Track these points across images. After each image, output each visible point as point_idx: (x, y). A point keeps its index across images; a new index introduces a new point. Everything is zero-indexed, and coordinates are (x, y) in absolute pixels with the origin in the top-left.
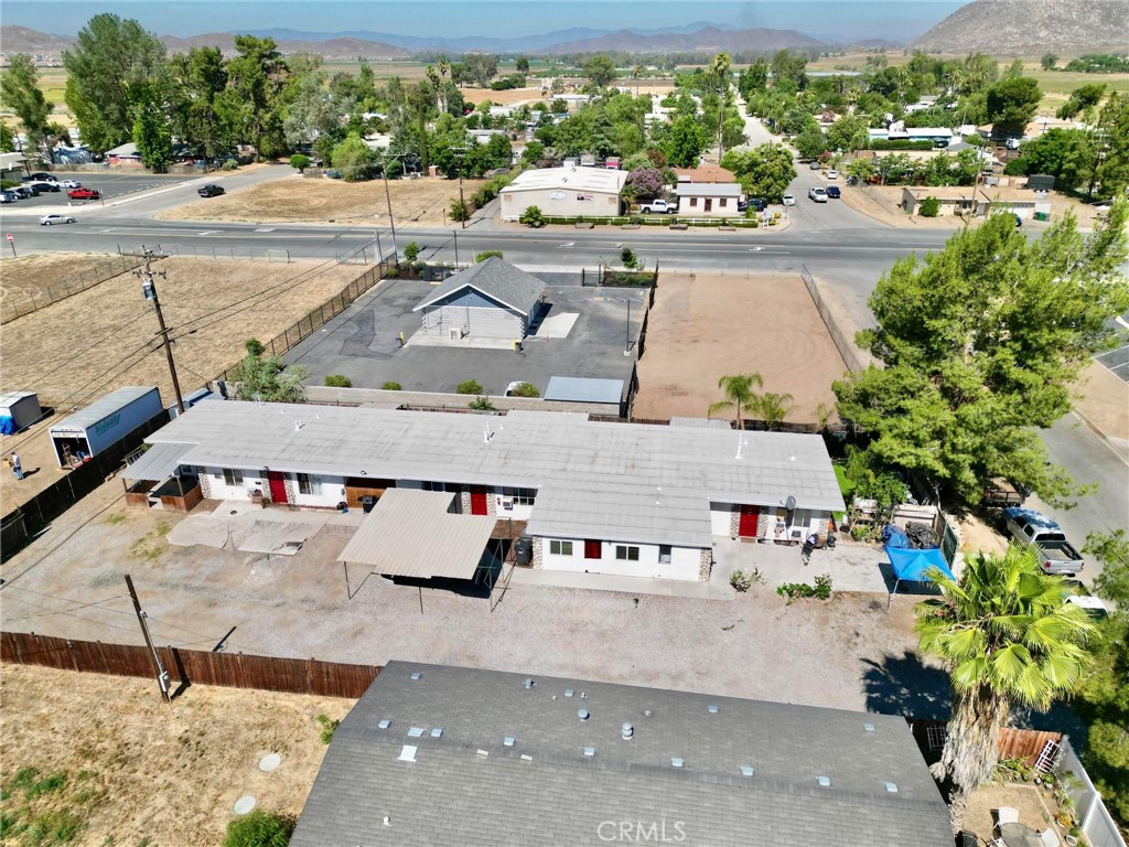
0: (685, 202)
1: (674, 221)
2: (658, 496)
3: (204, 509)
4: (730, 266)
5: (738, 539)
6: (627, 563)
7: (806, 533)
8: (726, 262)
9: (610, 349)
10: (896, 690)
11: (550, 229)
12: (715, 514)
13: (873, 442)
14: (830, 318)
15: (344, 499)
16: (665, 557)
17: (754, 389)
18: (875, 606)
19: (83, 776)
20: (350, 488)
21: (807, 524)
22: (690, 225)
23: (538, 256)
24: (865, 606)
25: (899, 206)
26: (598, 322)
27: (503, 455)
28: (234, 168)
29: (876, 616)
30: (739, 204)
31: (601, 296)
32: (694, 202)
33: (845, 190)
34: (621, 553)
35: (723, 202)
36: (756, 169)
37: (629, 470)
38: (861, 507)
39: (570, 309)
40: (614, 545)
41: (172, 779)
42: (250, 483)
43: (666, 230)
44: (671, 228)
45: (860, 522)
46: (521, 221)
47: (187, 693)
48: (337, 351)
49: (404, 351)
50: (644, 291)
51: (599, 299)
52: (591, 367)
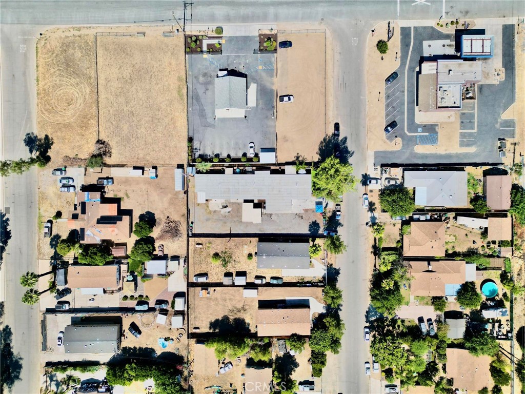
9: (268, 114)
24: (312, 211)
26: (262, 90)
47: (231, 239)
48: (200, 124)
49: (217, 122)
50: (274, 57)
51: (260, 67)
52: (265, 126)
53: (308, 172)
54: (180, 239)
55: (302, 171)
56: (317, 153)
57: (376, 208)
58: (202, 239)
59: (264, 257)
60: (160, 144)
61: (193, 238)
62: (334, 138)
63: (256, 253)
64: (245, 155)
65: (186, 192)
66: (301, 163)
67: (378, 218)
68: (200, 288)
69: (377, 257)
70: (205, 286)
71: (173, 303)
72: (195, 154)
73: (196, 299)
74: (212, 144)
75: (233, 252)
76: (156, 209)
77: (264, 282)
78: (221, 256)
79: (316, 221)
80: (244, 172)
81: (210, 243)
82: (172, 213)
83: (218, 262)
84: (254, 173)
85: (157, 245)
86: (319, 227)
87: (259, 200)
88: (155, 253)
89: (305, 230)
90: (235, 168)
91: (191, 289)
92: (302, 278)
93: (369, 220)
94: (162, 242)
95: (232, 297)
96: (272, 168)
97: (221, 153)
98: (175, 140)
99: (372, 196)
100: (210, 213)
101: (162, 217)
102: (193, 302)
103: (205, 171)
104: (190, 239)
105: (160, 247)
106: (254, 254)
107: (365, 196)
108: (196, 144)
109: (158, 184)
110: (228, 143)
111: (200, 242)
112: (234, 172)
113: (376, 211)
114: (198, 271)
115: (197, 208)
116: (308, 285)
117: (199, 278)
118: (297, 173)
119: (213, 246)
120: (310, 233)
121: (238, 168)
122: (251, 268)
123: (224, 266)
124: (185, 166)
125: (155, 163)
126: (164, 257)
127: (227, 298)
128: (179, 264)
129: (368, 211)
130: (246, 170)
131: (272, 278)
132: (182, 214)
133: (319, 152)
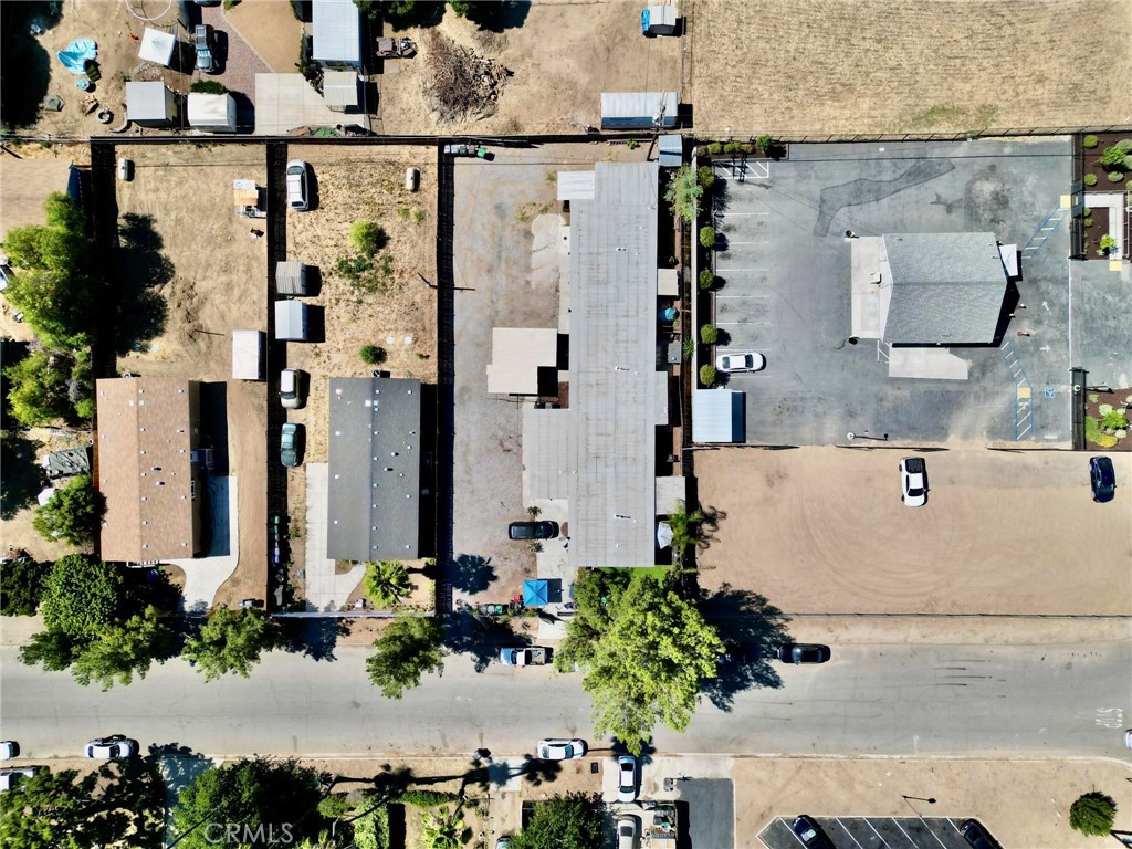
10: (474, 567)
18: (527, 571)
19: (393, 278)
24: (526, 567)
29: (520, 570)
41: (396, 310)
47: (434, 290)
48: (829, 184)
49: (837, 242)
50: (1060, 439)
51: (1024, 392)
52: (820, 409)
53: (662, 556)
54: (435, 116)
55: (666, 535)
56: (726, 585)
57: (538, 783)
58: (435, 190)
59: (368, 403)
60: (762, 44)
61: (436, 160)
62: (777, 644)
63: (386, 375)
64: (723, 338)
65: (593, 136)
66: (693, 531)
67: (502, 789)
68: (264, 184)
69: (372, 785)
70: (272, 200)
71: (216, 89)
72: (727, 166)
73: (231, 169)
74: (761, 224)
75: (391, 295)
76: (537, 33)
77: (285, 402)
78: (377, 257)
79: (494, 578)
80: (664, 334)
81: (421, 217)
82: (525, 88)
83: (353, 247)
84: (659, 368)
85: (415, 34)
86: (473, 592)
87: (566, 386)
88: (388, 28)
89: (465, 542)
90: (678, 304)
91: (261, 151)
92: (301, 532)
93: (496, 760)
94: (423, 51)
95: (236, 292)
96: (678, 432)
97: (728, 257)
98: (775, 96)
99: (579, 771)
100: (525, 219)
101: (511, 51)
102: (219, 160)
103: (668, 197)
104: (435, 149)
105: (408, 46)
106: (384, 367)
107: (578, 748)
108: (760, 170)
109: (623, 39)
110: (764, 279)
111: (423, 185)
112: (663, 302)
113: (529, 785)
114: (327, 177)
115: (538, 173)
116: (277, 551)
117: (299, 177)
118: (659, 519)
119: (411, 229)
120: (455, 559)
121: (677, 315)
122: (337, 358)
123: (341, 266)
124: (686, 132)
125: (698, 28)
126: (371, 61)
127: (234, 277)
128: (349, 110)
129: (527, 756)
130: (672, 341)
131: (301, 432)
132: (521, 121)
133: (729, 593)
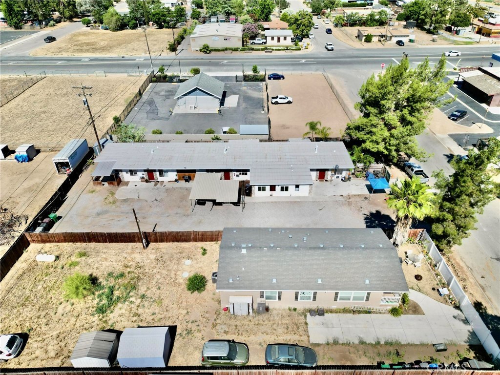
0: (269, 39)
1: (266, 48)
2: (292, 168)
3: (123, 185)
4: (294, 70)
5: (318, 181)
6: (284, 192)
7: (341, 176)
8: (291, 68)
9: (255, 111)
10: (374, 223)
11: (213, 54)
12: (312, 172)
13: (363, 144)
14: (337, 92)
15: (177, 178)
16: (297, 189)
17: (318, 126)
18: (366, 198)
19: (129, 273)
20: (179, 174)
21: (341, 174)
22: (273, 50)
23: (213, 68)
24: (363, 199)
25: (356, 37)
26: (246, 98)
27: (233, 158)
28: (54, 25)
29: (366, 201)
30: (292, 39)
31: (245, 86)
32: (273, 39)
33: (334, 29)
34: (282, 189)
35: (285, 38)
36: (298, 22)
37: (280, 160)
38: (359, 166)
39: (235, 93)
40: (280, 186)
41: (159, 270)
42: (140, 174)
43: (263, 53)
44: (266, 52)
45: (358, 171)
46: (201, 50)
47: (150, 245)
48: (145, 117)
49: (173, 116)
50: (262, 83)
51: (245, 88)
52: (250, 119)
59: (244, 251)
75: (144, 274)
78: (104, 283)
79: (378, 212)
81: (83, 254)
82: (21, 204)
100: (114, 202)
106: (209, 277)
119: (90, 261)
125: (41, 146)
